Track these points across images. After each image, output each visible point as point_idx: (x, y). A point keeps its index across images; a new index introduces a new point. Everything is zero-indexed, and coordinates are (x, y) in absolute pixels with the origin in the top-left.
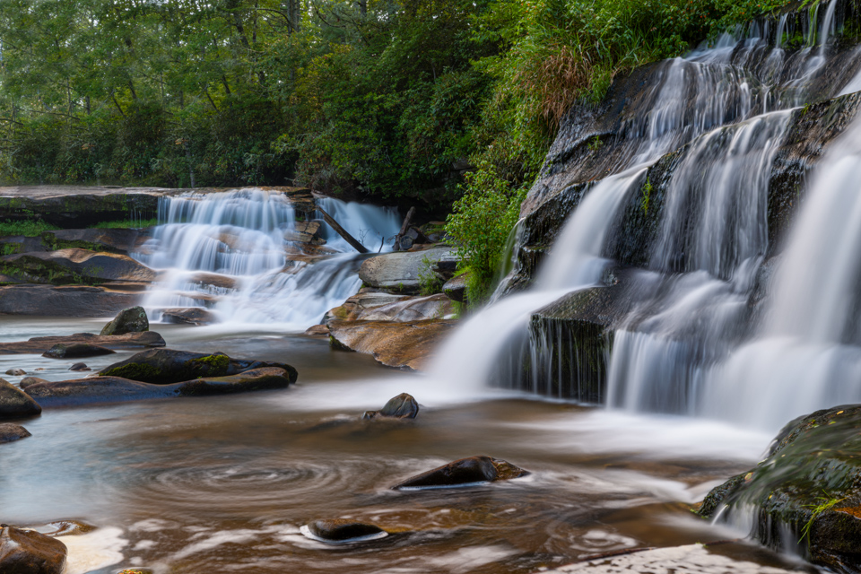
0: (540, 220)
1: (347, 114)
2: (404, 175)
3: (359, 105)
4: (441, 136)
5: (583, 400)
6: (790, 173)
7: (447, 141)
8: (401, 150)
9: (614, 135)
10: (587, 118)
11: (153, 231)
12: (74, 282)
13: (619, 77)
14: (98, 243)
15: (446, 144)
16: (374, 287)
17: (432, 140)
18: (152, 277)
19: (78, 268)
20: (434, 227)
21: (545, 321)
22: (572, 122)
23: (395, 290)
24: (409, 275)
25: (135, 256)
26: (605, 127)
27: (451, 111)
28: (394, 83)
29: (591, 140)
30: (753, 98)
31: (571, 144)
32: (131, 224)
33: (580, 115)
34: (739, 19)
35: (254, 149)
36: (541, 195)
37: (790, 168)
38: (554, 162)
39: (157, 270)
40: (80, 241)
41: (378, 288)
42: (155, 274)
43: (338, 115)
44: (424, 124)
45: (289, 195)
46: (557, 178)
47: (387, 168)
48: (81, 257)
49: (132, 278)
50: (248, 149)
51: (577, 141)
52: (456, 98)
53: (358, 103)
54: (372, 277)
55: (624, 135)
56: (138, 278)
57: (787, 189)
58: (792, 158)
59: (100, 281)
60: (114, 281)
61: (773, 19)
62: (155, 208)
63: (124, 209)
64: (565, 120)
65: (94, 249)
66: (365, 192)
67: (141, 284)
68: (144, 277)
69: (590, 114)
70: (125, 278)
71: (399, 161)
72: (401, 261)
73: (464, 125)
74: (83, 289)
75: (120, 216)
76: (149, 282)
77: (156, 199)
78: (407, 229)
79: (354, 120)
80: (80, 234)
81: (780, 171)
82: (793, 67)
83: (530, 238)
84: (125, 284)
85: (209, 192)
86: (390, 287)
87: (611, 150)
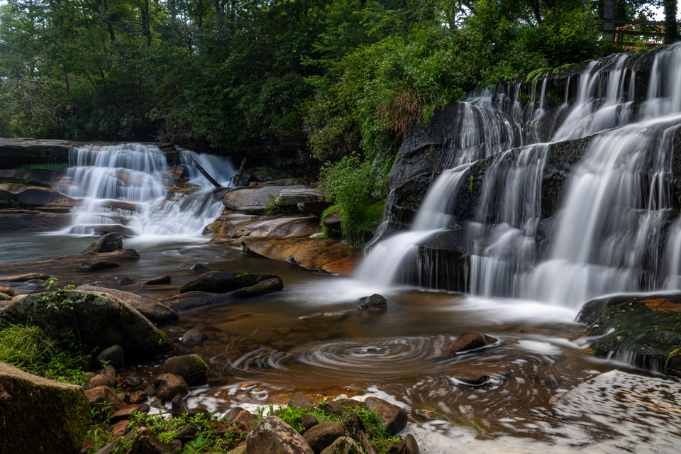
0: (404, 191)
1: (203, 99)
2: (239, 139)
3: (209, 93)
4: (267, 116)
5: (450, 290)
6: (555, 177)
7: (271, 120)
8: (237, 122)
9: (441, 145)
10: (422, 134)
11: (66, 171)
12: (13, 207)
13: (436, 111)
14: (27, 179)
15: (270, 122)
16: (234, 210)
17: (261, 118)
18: (74, 203)
19: (15, 197)
20: (258, 171)
21: (429, 250)
22: (412, 135)
23: (248, 212)
24: (256, 203)
25: (56, 188)
26: (436, 141)
27: (274, 101)
28: (231, 80)
29: (427, 147)
30: (514, 130)
31: (413, 149)
32: (49, 166)
33: (416, 131)
34: (493, 82)
35: (126, 115)
36: (400, 176)
37: (554, 175)
38: (404, 157)
39: (76, 198)
40: (12, 178)
41: (237, 210)
42: (74, 201)
43: (195, 99)
44: (256, 109)
45: (161, 148)
46: (408, 167)
47: (228, 133)
48: (17, 189)
49: (57, 204)
50: (122, 115)
51: (418, 147)
52: (276, 93)
53: (209, 92)
54: (232, 204)
55: (447, 145)
56: (62, 203)
57: (552, 186)
58: (554, 170)
59: (33, 206)
60: (44, 206)
61: (512, 85)
62: (67, 155)
63: (43, 156)
64: (408, 133)
65: (24, 183)
66: (215, 148)
67: (66, 208)
68: (67, 203)
69: (423, 131)
70: (52, 204)
71: (236, 129)
72: (251, 195)
73: (282, 110)
74: (22, 212)
75: (40, 161)
76: (71, 207)
77: (67, 149)
78: (242, 172)
79: (206, 103)
80: (11, 173)
81: (549, 176)
82: (528, 113)
83: (399, 200)
84: (53, 208)
85: (104, 145)
86: (245, 211)
87: (441, 154)
